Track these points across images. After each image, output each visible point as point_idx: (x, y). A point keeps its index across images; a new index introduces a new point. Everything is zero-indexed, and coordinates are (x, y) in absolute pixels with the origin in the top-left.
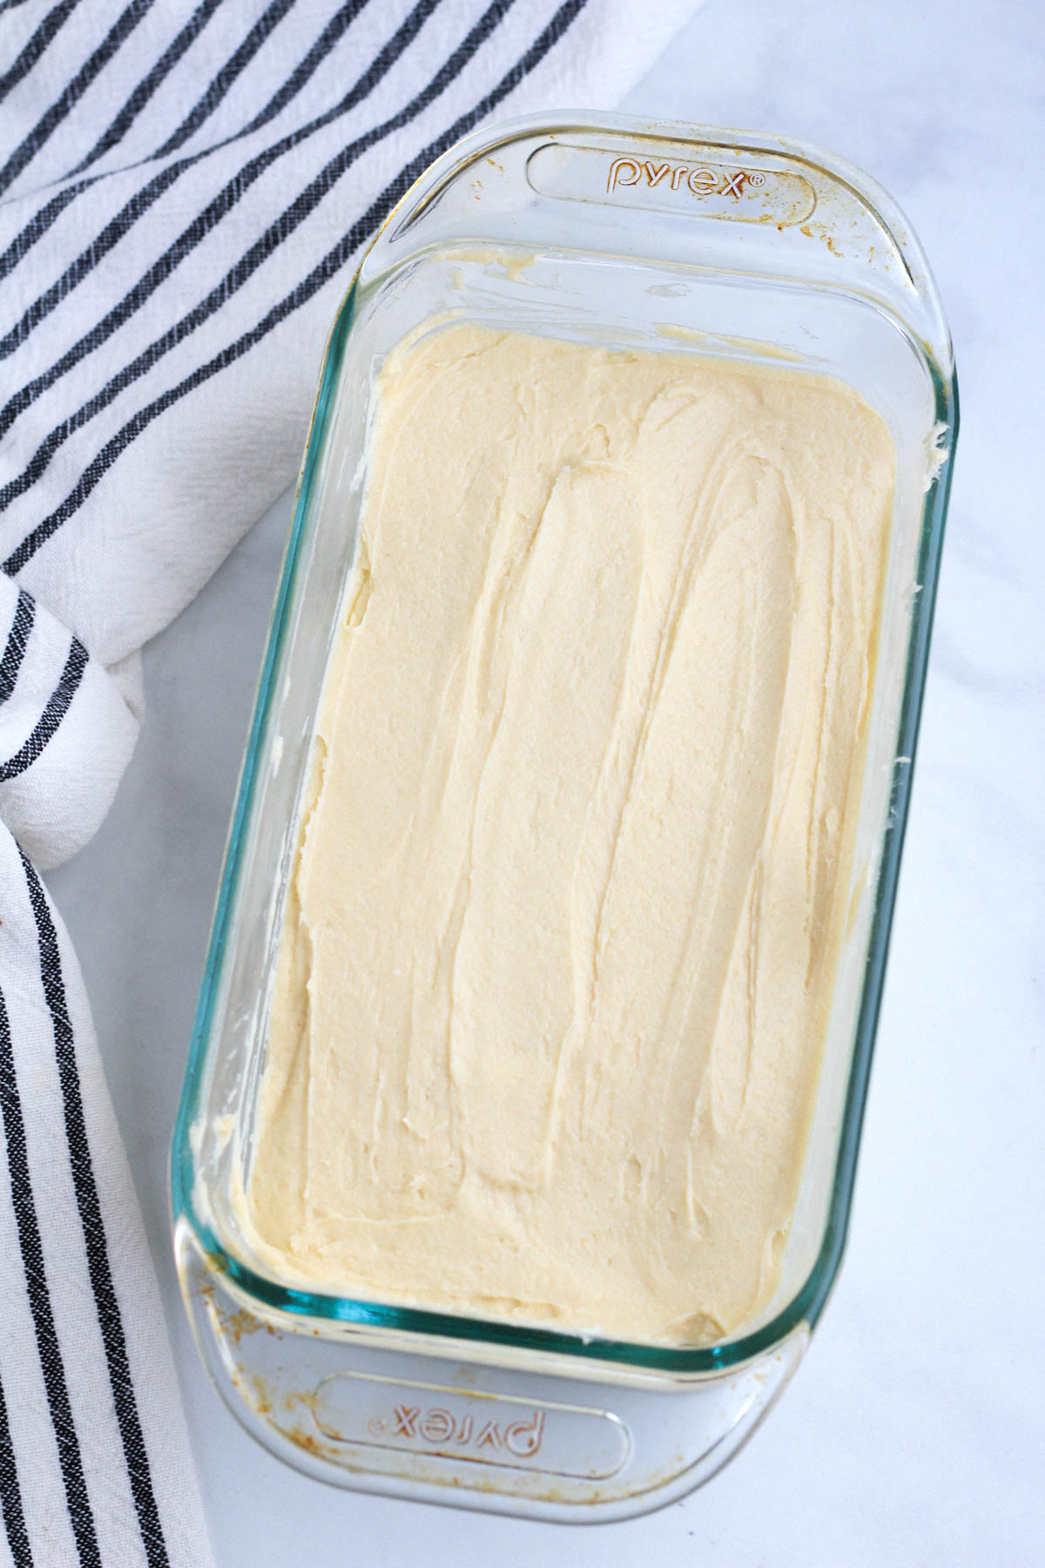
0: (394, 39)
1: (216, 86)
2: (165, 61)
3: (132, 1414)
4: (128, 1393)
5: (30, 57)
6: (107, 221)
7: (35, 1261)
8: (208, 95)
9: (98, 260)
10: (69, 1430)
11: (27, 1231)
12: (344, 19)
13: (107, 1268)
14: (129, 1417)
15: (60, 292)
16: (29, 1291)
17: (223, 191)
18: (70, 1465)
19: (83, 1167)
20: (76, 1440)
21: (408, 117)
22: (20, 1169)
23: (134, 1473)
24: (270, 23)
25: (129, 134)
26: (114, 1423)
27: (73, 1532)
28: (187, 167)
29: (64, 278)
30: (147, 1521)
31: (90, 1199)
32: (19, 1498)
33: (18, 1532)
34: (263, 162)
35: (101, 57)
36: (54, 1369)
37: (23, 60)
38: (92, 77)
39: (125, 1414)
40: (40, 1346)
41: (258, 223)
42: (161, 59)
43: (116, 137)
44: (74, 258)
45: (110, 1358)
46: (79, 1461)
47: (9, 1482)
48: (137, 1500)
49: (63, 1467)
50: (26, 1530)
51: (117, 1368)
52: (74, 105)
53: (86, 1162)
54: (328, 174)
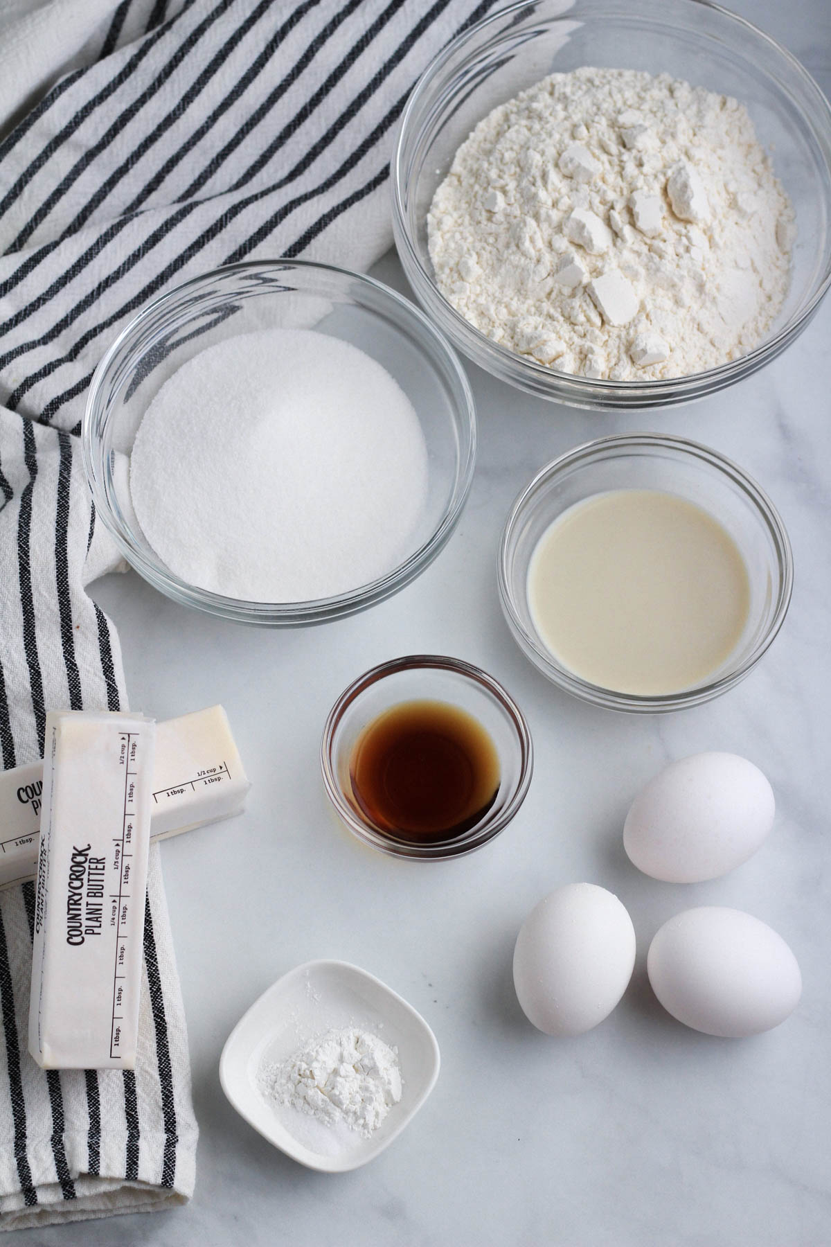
0: (320, 142)
1: (215, 161)
2: (187, 145)
5: (110, 137)
6: (151, 233)
8: (210, 166)
9: (143, 255)
12: (292, 128)
15: (121, 273)
17: (217, 221)
21: (325, 188)
24: (250, 127)
25: (162, 185)
28: (197, 205)
29: (124, 264)
34: (241, 206)
35: (151, 140)
37: (105, 138)
38: (144, 151)
41: (236, 241)
42: (185, 144)
43: (155, 187)
44: (131, 252)
52: (132, 168)
54: (278, 215)
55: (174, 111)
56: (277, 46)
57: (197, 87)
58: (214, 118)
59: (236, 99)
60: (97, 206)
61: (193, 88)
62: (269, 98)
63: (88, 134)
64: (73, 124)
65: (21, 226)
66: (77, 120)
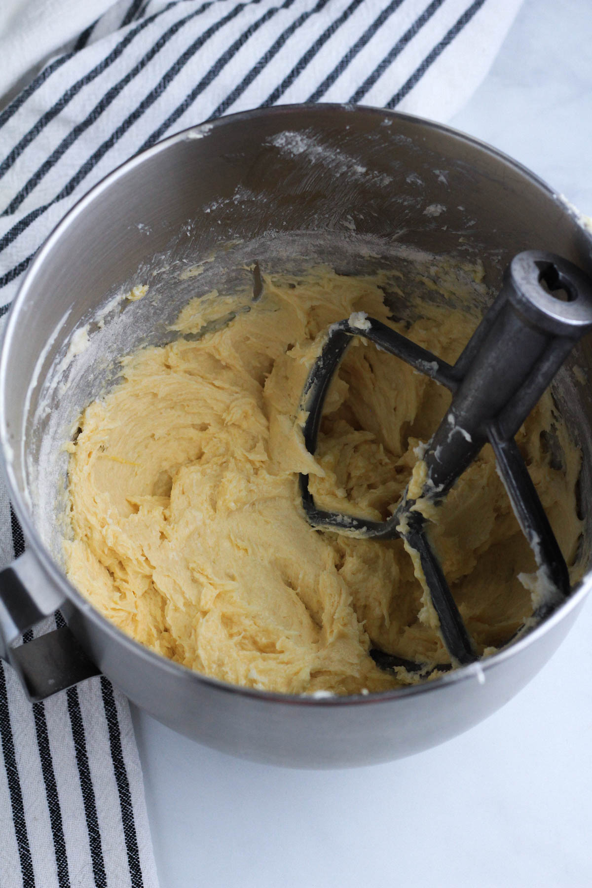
3: (131, 822)
4: (130, 811)
7: (81, 741)
10: (95, 830)
13: (120, 747)
14: (130, 824)
16: (77, 757)
18: (95, 848)
19: (108, 693)
20: (100, 835)
22: (73, 692)
26: (121, 826)
27: (95, 884)
30: (135, 879)
31: (112, 710)
32: (67, 864)
33: (65, 883)
35: (134, 116)
36: (90, 797)
38: (128, 127)
39: (127, 822)
40: (82, 785)
45: (120, 792)
46: (100, 846)
47: (62, 856)
48: (131, 868)
49: (91, 849)
50: (69, 883)
51: (124, 798)
52: (117, 142)
53: (110, 691)
55: (156, 89)
56: (251, 35)
57: (177, 66)
58: (193, 96)
59: (213, 79)
60: (83, 178)
61: (173, 69)
62: (245, 80)
63: (77, 110)
64: (63, 101)
66: (66, 98)
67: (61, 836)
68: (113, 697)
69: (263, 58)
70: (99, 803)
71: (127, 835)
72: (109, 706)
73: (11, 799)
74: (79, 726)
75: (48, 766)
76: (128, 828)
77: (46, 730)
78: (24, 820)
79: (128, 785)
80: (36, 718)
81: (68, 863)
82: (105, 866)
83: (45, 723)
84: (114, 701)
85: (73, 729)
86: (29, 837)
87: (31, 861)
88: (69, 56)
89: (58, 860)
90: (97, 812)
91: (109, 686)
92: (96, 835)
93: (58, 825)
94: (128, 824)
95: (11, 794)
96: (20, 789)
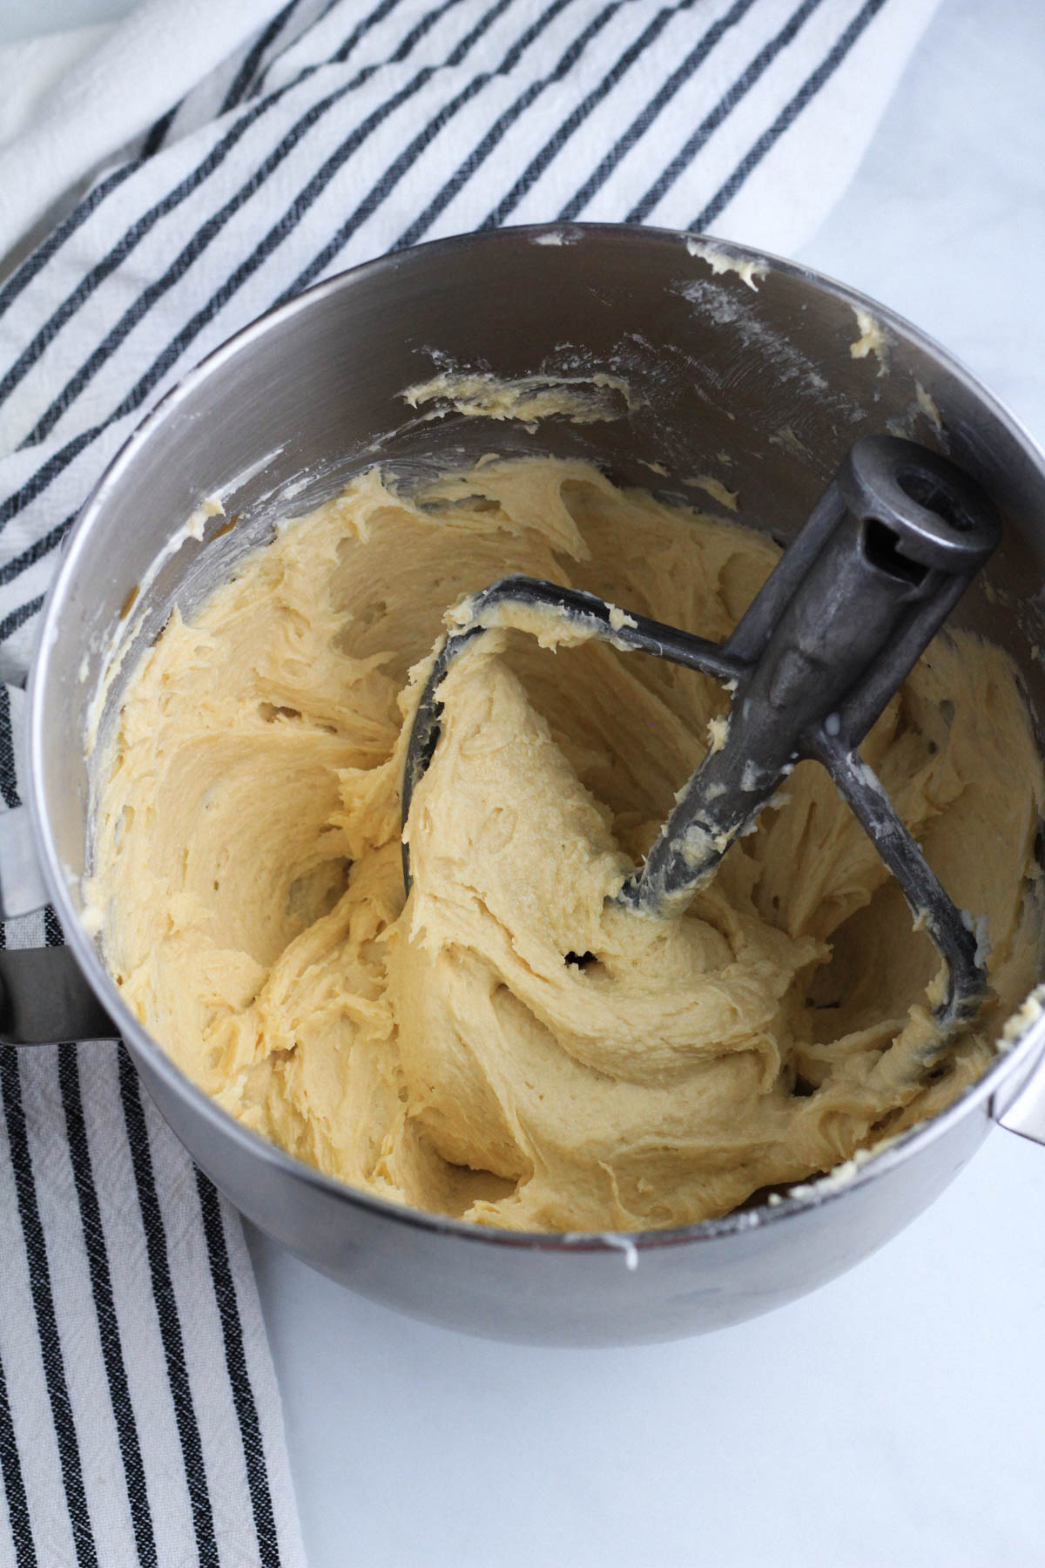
3: (263, 1483)
4: (260, 1464)
7: (175, 1346)
10: (203, 1497)
11: (167, 1319)
13: (243, 1355)
14: (261, 1486)
16: (169, 1374)
18: (203, 1529)
19: (221, 1264)
20: (210, 1506)
22: (161, 1264)
23: (262, 1537)
26: (246, 1490)
35: (247, 269)
36: (192, 1441)
38: (237, 287)
39: (257, 1484)
40: (178, 1422)
46: (212, 1525)
47: (147, 1543)
49: (196, 1531)
51: (251, 1442)
52: (218, 311)
53: (224, 1260)
55: (283, 222)
56: (444, 123)
57: (319, 181)
58: (347, 231)
59: (380, 201)
60: (162, 374)
61: (312, 186)
62: (435, 202)
63: (149, 260)
64: (124, 246)
65: (42, 407)
66: (130, 240)
67: (145, 1508)
68: (229, 1270)
69: (465, 164)
70: (208, 1451)
71: (256, 1506)
72: (223, 1286)
73: (60, 1446)
74: (171, 1321)
75: (121, 1389)
76: (259, 1493)
77: (117, 1328)
78: (81, 1482)
79: (256, 1420)
80: (99, 1308)
81: (157, 1554)
82: (219, 1559)
83: (114, 1317)
84: (230, 1277)
85: (161, 1325)
86: (90, 1511)
87: (95, 1553)
88: (134, 167)
89: (140, 1549)
90: (205, 1467)
91: (221, 1251)
92: (204, 1507)
93: (139, 1491)
94: (257, 1486)
95: (59, 1440)
96: (74, 1429)
